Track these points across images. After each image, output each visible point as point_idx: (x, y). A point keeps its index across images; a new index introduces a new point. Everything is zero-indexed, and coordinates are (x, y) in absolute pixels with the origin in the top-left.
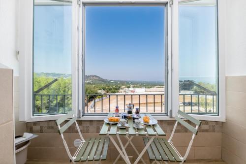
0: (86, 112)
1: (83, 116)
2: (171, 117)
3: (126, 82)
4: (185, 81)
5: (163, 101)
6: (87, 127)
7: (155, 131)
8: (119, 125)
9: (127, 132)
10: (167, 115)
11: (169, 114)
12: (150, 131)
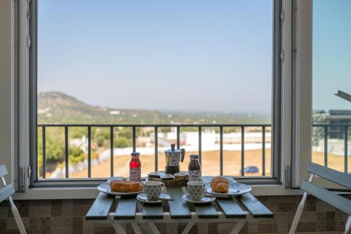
0: (40, 178)
1: (31, 187)
2: (290, 186)
3: (158, 112)
4: (332, 113)
5: (268, 146)
6: (45, 221)
7: (245, 208)
8: (143, 197)
9: (166, 214)
10: (279, 183)
11: (283, 180)
12: (233, 209)
